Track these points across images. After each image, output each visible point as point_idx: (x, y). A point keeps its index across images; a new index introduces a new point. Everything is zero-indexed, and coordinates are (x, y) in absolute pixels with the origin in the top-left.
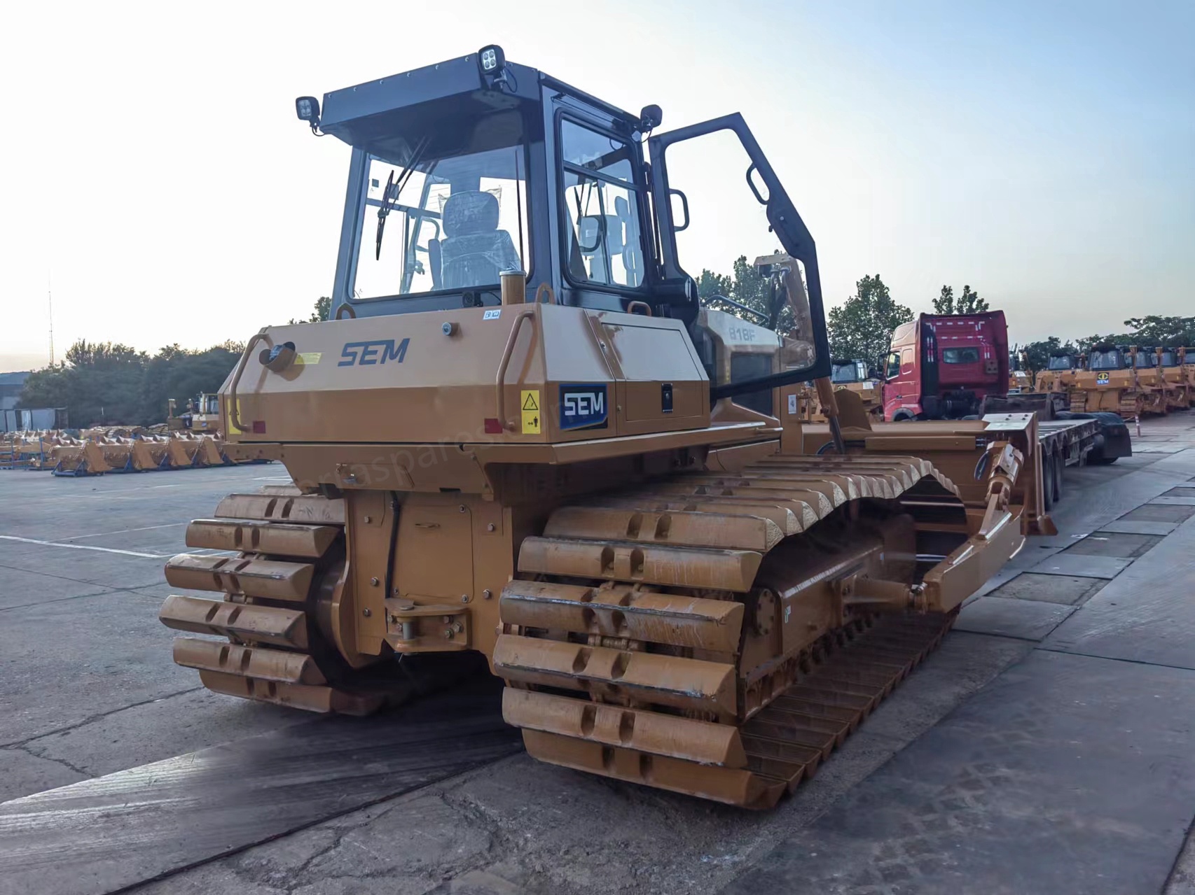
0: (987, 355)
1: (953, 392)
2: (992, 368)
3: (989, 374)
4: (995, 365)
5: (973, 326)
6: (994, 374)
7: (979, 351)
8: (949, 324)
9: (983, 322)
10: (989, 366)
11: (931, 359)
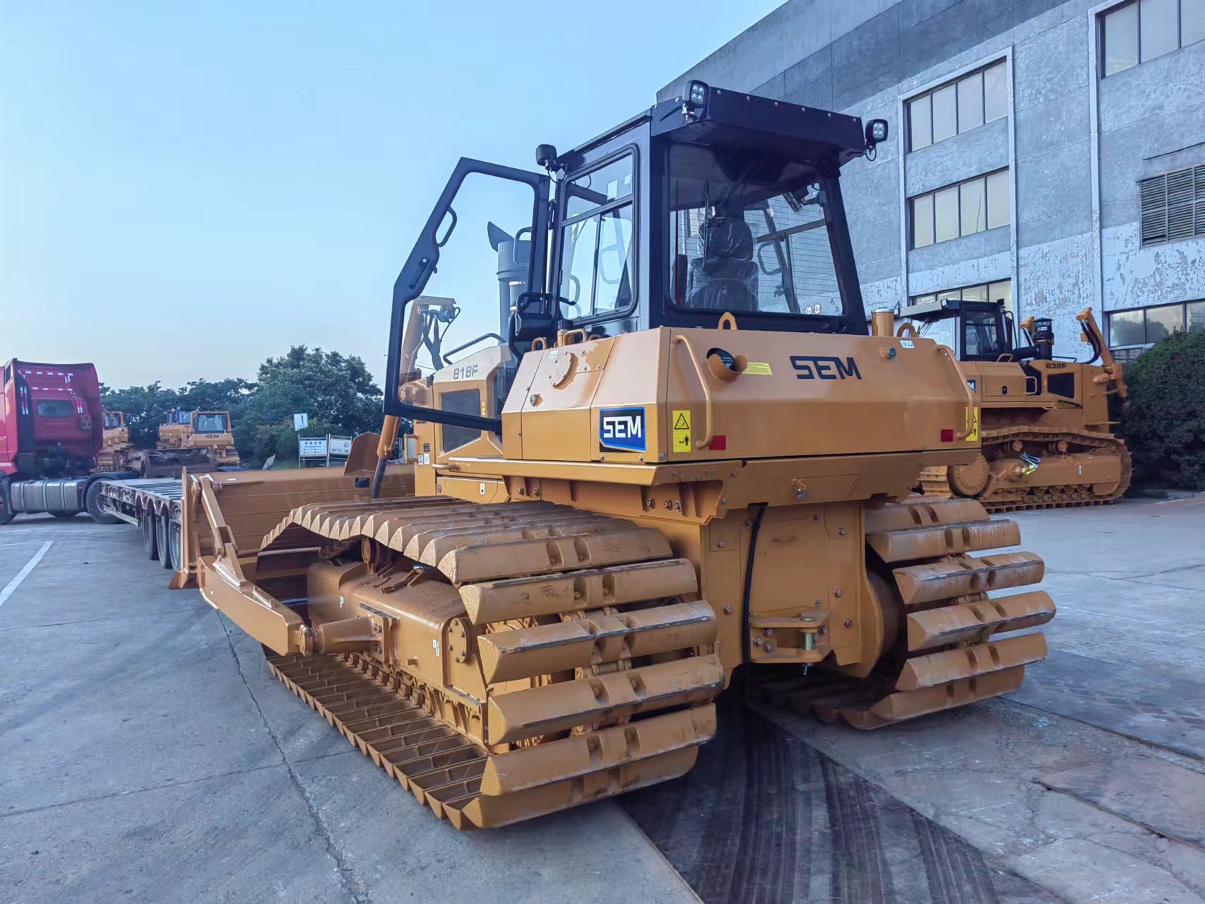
0: (80, 410)
1: (50, 448)
2: (87, 423)
3: (84, 430)
4: (89, 421)
5: (62, 378)
6: (88, 430)
7: (71, 405)
8: (38, 373)
9: (72, 375)
10: (84, 421)
11: (26, 412)
